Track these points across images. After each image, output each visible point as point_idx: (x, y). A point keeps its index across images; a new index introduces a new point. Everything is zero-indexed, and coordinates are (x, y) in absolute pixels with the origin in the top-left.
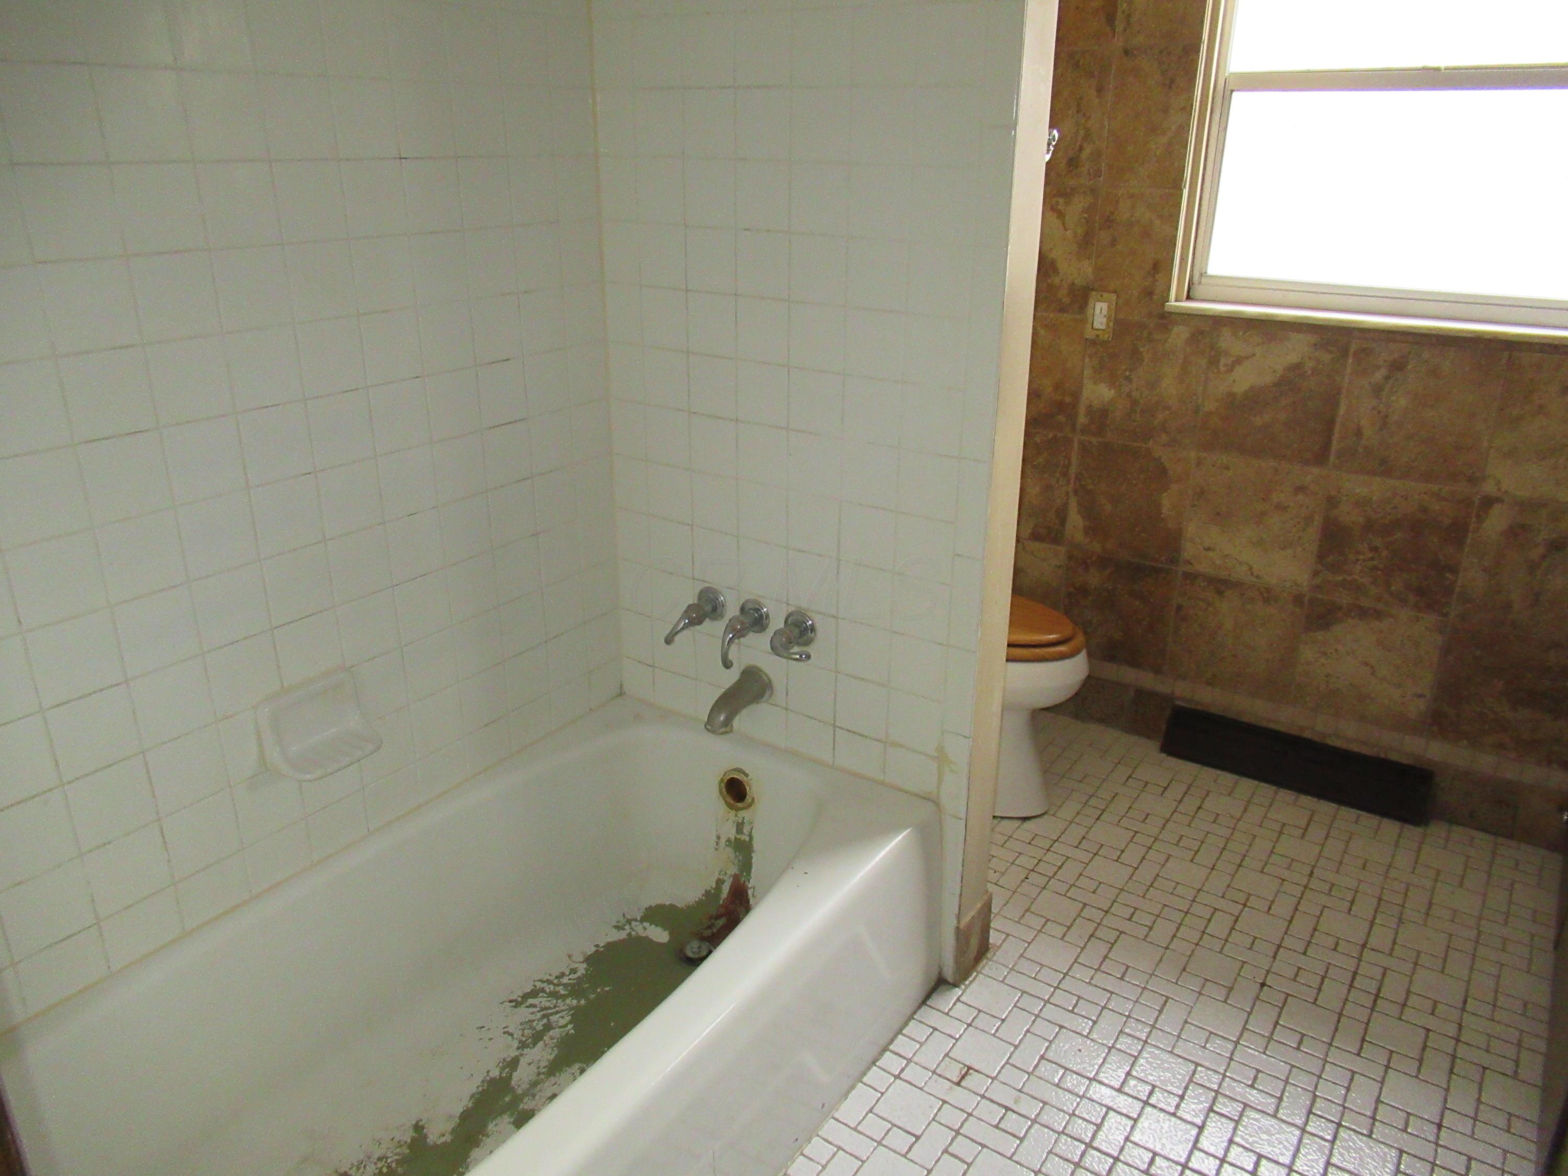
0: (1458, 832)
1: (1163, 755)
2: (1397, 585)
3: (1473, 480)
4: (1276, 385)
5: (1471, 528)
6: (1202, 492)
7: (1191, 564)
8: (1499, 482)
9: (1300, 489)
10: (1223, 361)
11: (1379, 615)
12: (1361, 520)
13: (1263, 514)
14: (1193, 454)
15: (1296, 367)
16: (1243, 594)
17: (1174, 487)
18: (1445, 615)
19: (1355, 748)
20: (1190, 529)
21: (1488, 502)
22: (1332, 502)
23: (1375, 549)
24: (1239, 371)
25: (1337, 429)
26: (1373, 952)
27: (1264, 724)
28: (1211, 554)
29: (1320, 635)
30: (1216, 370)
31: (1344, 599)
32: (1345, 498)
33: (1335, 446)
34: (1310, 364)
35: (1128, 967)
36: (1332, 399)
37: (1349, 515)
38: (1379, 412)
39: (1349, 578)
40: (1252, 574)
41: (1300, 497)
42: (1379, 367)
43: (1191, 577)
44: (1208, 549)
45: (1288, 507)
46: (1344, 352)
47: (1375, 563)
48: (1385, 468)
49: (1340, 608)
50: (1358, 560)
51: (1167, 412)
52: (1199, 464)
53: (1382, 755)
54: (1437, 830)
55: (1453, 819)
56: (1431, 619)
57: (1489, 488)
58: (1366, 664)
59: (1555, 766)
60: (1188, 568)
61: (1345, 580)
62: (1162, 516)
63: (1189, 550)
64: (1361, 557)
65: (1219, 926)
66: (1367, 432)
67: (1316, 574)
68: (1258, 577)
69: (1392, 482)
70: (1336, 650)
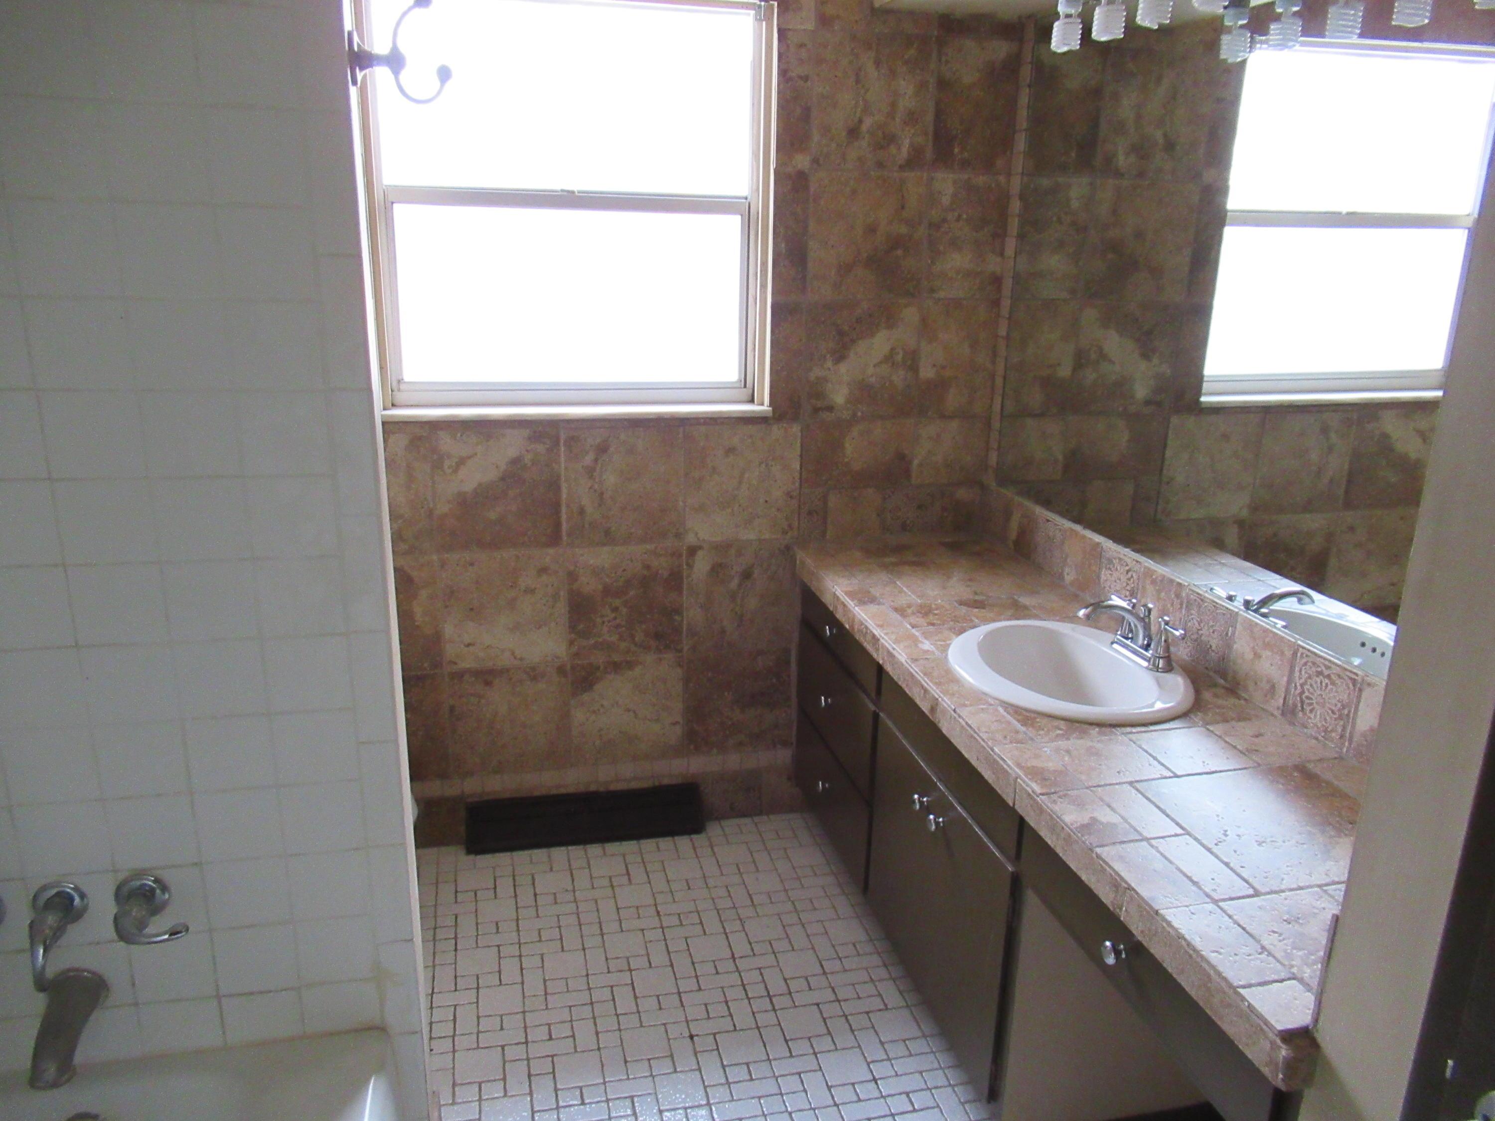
0: (730, 824)
1: (472, 857)
2: (639, 637)
3: (678, 536)
4: (503, 479)
5: (685, 574)
6: (452, 592)
7: (455, 663)
8: (696, 534)
9: (543, 570)
10: (447, 463)
11: (630, 665)
12: (600, 587)
13: (514, 599)
14: (435, 557)
15: (516, 461)
16: (510, 679)
17: (424, 594)
18: (680, 651)
19: (634, 785)
20: (449, 630)
21: (693, 551)
22: (572, 576)
23: (615, 610)
24: (463, 472)
25: (564, 509)
26: (743, 959)
27: (554, 792)
28: (471, 648)
29: (586, 697)
30: (441, 473)
31: (599, 658)
32: (581, 571)
33: (565, 527)
34: (528, 458)
35: (581, 1088)
36: (554, 485)
37: (589, 585)
38: (595, 491)
39: (600, 640)
40: (515, 658)
41: (544, 578)
42: (587, 453)
43: (459, 676)
44: (469, 645)
45: (535, 589)
46: (557, 443)
47: (618, 621)
48: (609, 538)
49: (598, 668)
50: (603, 622)
51: (400, 521)
52: (443, 564)
53: (657, 784)
54: (714, 830)
55: (721, 817)
56: (669, 656)
57: (691, 539)
58: (628, 710)
59: (779, 746)
60: (455, 668)
61: (596, 642)
62: (416, 624)
63: (450, 651)
64: (606, 619)
65: (625, 1003)
66: (589, 510)
67: (571, 643)
68: (521, 659)
69: (617, 549)
70: (602, 706)
